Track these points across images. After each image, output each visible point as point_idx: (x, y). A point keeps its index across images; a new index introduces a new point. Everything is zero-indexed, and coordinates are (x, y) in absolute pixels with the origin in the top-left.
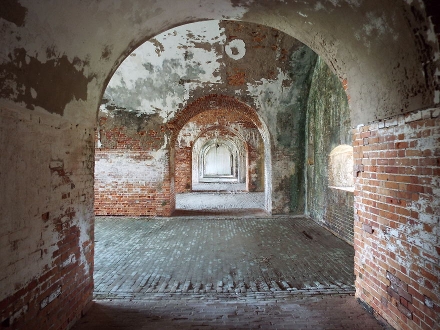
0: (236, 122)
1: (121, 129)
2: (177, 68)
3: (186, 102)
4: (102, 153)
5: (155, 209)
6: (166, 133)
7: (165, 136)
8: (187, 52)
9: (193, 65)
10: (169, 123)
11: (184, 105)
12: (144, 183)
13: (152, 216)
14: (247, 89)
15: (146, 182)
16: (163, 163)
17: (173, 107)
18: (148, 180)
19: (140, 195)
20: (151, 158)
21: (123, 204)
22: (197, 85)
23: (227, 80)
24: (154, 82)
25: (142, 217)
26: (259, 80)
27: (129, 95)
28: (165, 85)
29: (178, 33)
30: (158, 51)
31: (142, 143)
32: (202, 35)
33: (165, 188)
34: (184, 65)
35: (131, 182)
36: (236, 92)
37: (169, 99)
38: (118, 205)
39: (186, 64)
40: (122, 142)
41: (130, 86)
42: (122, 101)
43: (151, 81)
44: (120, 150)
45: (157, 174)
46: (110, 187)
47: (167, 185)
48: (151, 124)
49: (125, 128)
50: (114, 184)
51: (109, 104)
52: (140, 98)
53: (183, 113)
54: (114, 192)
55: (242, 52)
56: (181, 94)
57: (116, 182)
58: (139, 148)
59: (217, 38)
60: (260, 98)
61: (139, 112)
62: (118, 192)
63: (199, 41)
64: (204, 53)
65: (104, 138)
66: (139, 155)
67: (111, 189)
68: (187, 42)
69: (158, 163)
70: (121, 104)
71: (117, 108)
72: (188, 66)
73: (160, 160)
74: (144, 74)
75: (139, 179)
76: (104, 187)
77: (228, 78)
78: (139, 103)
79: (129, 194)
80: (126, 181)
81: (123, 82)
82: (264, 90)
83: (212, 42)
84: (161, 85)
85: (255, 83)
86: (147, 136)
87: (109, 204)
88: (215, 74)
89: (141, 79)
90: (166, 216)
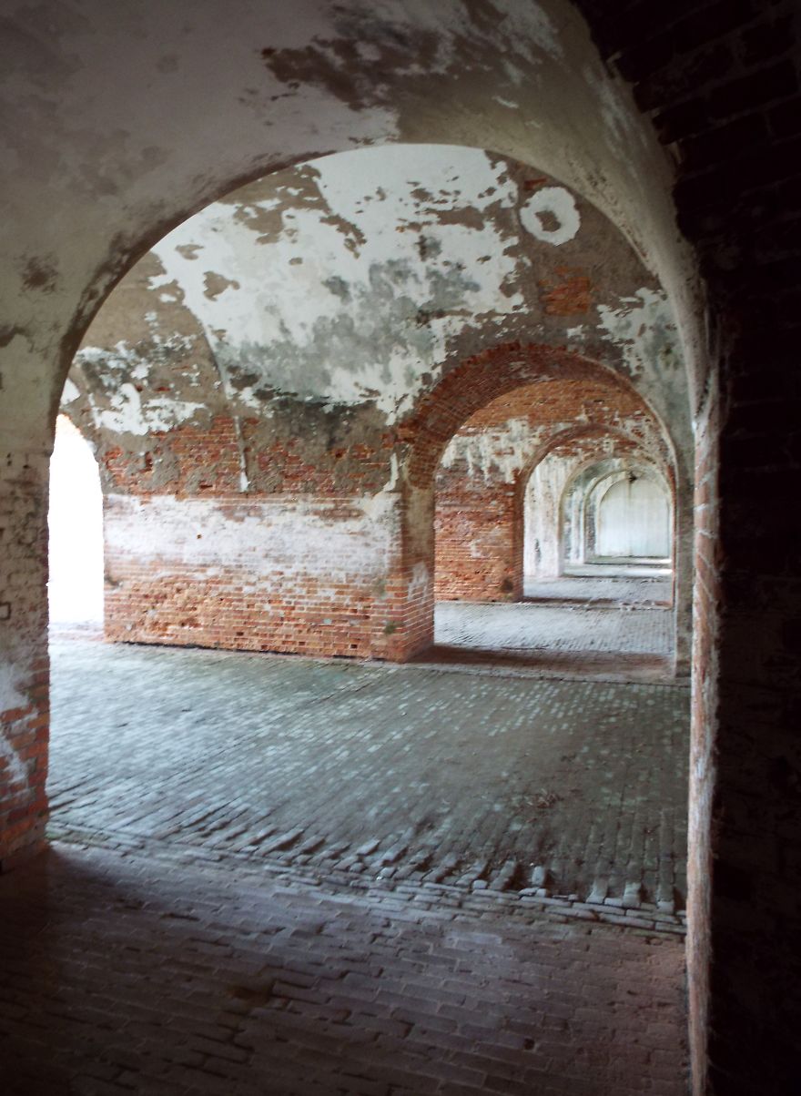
0: (638, 412)
1: (291, 444)
2: (405, 282)
3: (439, 369)
4: (250, 503)
5: (368, 642)
6: (395, 451)
7: (394, 459)
8: (422, 237)
9: (444, 270)
10: (402, 426)
11: (435, 376)
12: (342, 575)
13: (362, 658)
14: (600, 322)
15: (347, 574)
16: (389, 528)
17: (409, 383)
18: (352, 569)
19: (333, 604)
20: (359, 514)
21: (296, 625)
22: (463, 323)
23: (541, 302)
24: (357, 324)
25: (337, 660)
26: (632, 295)
27: (302, 361)
28: (382, 329)
29: (387, 194)
30: (351, 245)
31: (339, 478)
32: (450, 188)
33: (393, 589)
34: (422, 274)
35: (314, 573)
36: (571, 332)
37: (397, 364)
38: (284, 628)
39: (428, 269)
40: (295, 477)
41: (301, 338)
42: (288, 376)
43: (348, 322)
44: (290, 497)
45: (373, 555)
46: (266, 585)
47: (398, 582)
48: (357, 428)
49: (300, 441)
50: (276, 578)
51: (259, 385)
52: (327, 366)
53: (432, 398)
54: (275, 596)
55: (571, 223)
56: (426, 349)
57: (281, 573)
58: (332, 491)
59: (491, 191)
60: (639, 346)
61: (328, 401)
62: (284, 596)
63: (448, 207)
64: (465, 235)
65: (254, 468)
66: (332, 506)
67: (270, 589)
68: (417, 213)
69: (377, 526)
70: (286, 383)
71: (279, 394)
72: (432, 274)
73: (380, 520)
74: (330, 306)
75: (331, 565)
76: (254, 584)
77: (544, 297)
78: (326, 379)
79: (308, 604)
80: (302, 571)
81: (285, 331)
82: (650, 323)
83: (481, 205)
84: (375, 330)
85: (620, 305)
86: (351, 459)
87: (265, 624)
88: (507, 290)
89: (324, 318)
90: (393, 660)
